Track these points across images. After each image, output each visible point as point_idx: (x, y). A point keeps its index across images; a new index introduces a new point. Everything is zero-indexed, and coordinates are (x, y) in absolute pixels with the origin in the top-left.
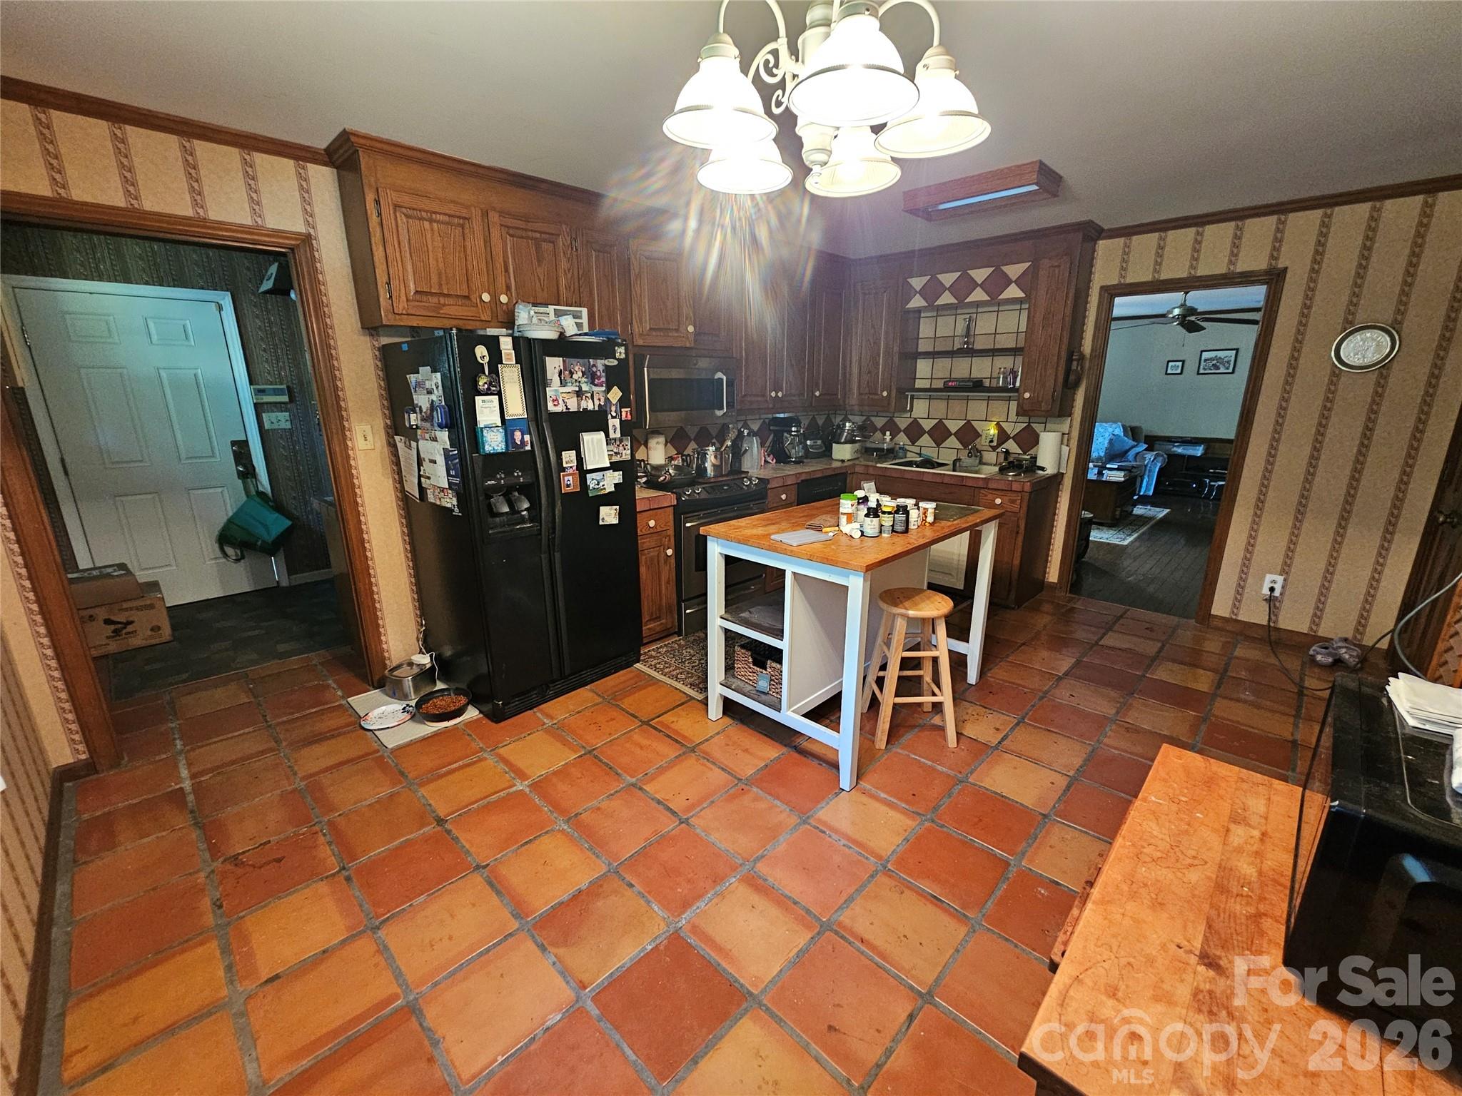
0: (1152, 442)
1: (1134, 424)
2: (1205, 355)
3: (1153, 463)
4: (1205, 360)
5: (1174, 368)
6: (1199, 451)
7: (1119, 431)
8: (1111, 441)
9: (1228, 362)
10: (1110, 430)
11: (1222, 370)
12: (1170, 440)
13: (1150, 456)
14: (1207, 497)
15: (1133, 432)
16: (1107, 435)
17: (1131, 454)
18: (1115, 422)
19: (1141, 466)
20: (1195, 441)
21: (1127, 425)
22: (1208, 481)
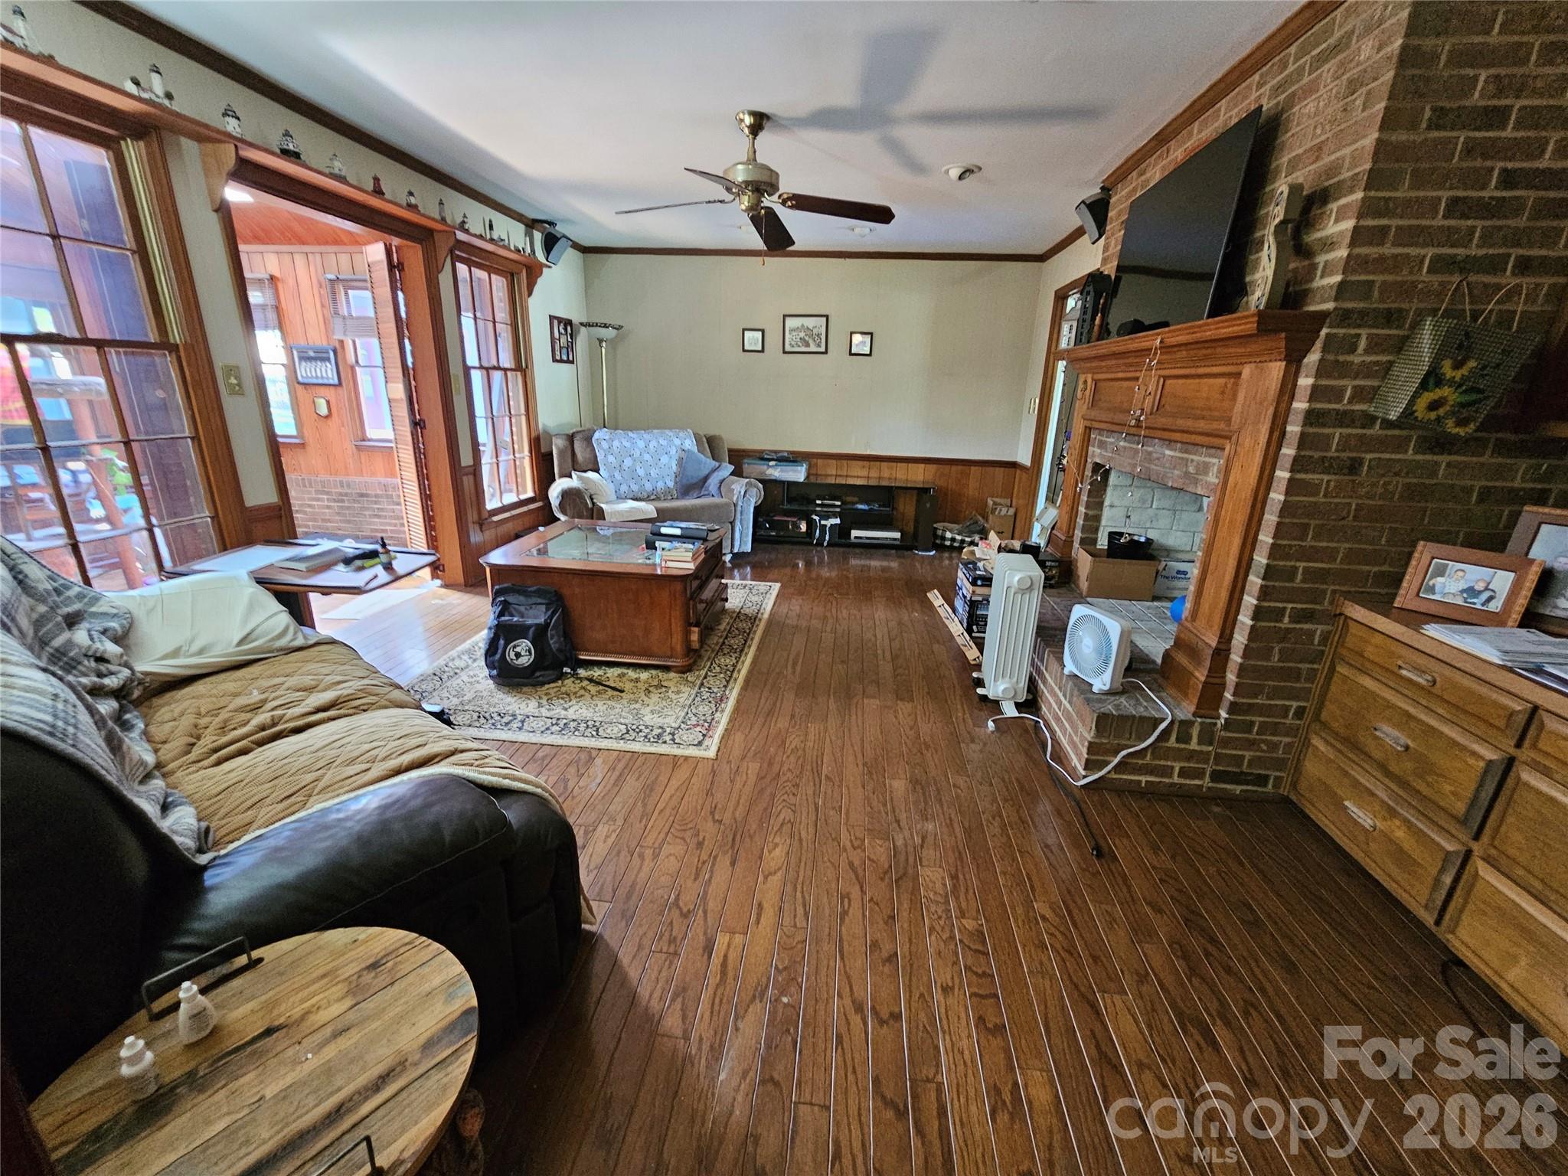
0: (739, 459)
1: (711, 432)
2: (791, 323)
3: (745, 496)
4: (791, 330)
5: (753, 339)
6: (798, 474)
7: (690, 444)
8: (680, 461)
9: (819, 335)
10: (677, 442)
11: (813, 348)
12: (762, 456)
13: (739, 486)
14: (820, 544)
15: (711, 444)
16: (673, 451)
17: (713, 483)
18: (682, 428)
19: (727, 504)
20: (791, 458)
21: (701, 433)
22: (817, 518)
